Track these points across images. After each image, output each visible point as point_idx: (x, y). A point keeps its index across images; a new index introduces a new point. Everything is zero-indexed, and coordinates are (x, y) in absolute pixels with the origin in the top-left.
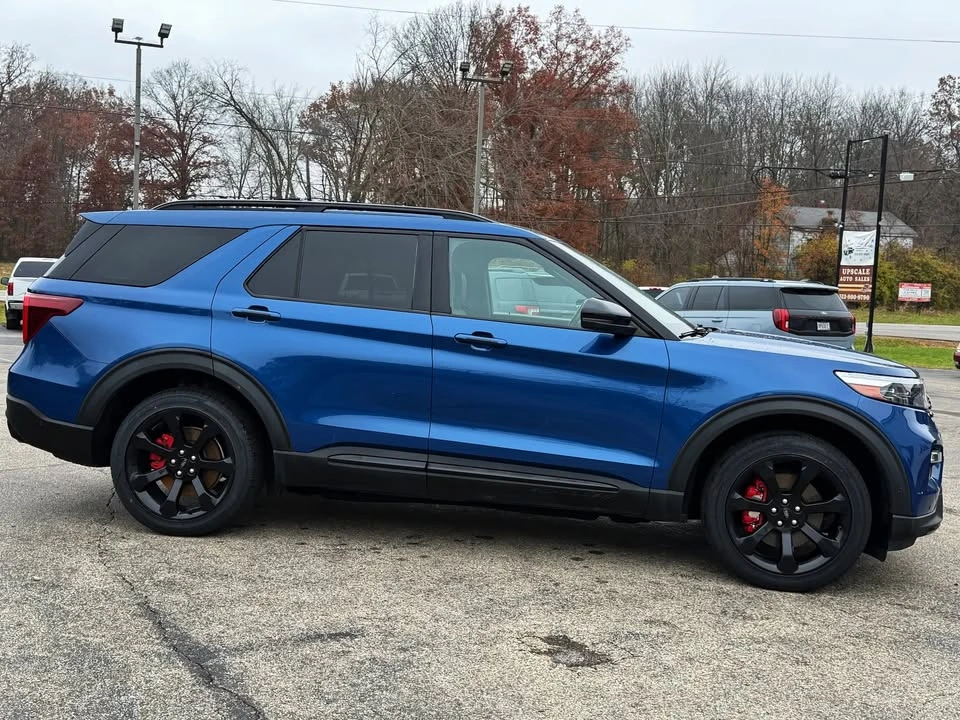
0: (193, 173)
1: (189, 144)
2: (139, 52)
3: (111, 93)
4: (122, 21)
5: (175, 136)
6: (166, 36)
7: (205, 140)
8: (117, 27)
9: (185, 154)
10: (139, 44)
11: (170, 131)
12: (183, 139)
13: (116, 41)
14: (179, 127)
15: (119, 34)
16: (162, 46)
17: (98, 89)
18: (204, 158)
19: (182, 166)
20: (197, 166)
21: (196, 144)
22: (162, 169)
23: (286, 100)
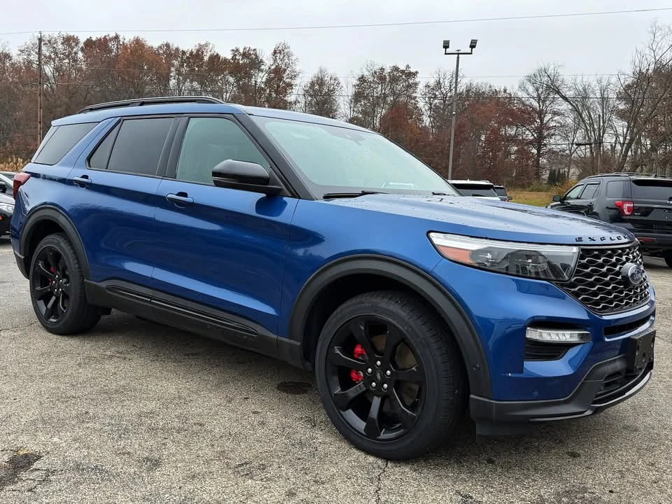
0: (546, 134)
1: (544, 116)
2: (458, 57)
3: (505, 91)
4: (449, 41)
5: (537, 112)
6: (474, 47)
7: (555, 113)
8: (446, 45)
9: (542, 122)
10: (458, 54)
11: (534, 109)
12: (541, 114)
13: (446, 54)
14: (540, 106)
15: (447, 49)
16: (471, 53)
17: (497, 90)
18: (552, 124)
19: (539, 130)
20: (549, 128)
21: (548, 117)
22: (527, 132)
23: (604, 83)
